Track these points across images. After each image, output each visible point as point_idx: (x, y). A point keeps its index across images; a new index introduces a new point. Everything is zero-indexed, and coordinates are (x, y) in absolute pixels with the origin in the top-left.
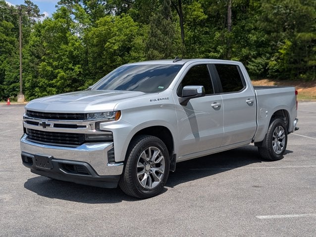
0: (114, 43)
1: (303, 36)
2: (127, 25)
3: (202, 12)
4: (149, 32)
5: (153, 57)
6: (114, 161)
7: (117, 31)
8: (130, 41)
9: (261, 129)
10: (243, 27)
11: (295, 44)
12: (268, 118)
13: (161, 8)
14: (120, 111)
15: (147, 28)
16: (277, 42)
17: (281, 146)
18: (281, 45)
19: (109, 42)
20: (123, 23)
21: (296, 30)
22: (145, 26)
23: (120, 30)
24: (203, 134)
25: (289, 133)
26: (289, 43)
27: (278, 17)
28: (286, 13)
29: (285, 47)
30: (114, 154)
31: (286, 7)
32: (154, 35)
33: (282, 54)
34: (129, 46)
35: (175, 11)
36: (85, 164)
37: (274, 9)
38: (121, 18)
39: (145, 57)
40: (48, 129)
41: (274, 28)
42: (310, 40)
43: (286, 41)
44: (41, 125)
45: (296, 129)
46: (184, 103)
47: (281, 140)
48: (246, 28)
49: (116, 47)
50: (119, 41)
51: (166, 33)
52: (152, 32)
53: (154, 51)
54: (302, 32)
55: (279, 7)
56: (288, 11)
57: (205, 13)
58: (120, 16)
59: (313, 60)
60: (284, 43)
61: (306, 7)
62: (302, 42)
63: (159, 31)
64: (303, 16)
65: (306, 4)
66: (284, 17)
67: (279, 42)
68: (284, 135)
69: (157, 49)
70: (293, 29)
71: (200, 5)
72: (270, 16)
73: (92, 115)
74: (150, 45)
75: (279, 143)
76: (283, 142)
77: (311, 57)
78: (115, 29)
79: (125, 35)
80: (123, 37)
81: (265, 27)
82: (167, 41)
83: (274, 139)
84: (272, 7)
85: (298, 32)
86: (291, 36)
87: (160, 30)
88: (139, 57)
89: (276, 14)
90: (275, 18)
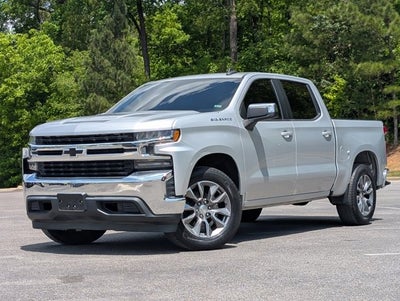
0: (16, 86)
1: (366, 67)
2: (42, 52)
3: (179, 29)
4: (87, 63)
5: (97, 107)
6: (174, 195)
7: (24, 62)
8: (47, 82)
9: (342, 177)
10: (258, 54)
11: (351, 82)
12: (351, 160)
13: (108, 19)
14: (179, 130)
15: (81, 57)
16: (320, 81)
17: (369, 205)
18: (328, 85)
19: (5, 83)
20: (34, 48)
21: (353, 58)
22: (76, 53)
23: (28, 60)
24: (273, 173)
25: (378, 188)
26: (342, 81)
27: (320, 36)
28: (334, 29)
29: (334, 88)
30: (174, 185)
31: (334, 18)
32: (97, 68)
33: (330, 100)
34: (46, 90)
35: (134, 27)
36: (136, 199)
37: (313, 21)
38: (29, 38)
39: (78, 109)
40: (78, 158)
41: (313, 55)
42: (379, 74)
43: (336, 77)
44: (66, 152)
45: (387, 183)
46: (250, 127)
47: (367, 196)
48: (265, 56)
49: (19, 93)
50: (26, 81)
51: (119, 64)
52: (94, 63)
53: (98, 97)
54: (365, 60)
55: (321, 17)
56: (338, 25)
57: (186, 30)
58: (26, 35)
59: (384, 110)
60: (333, 81)
61: (369, 17)
62: (365, 78)
63: (106, 61)
64: (364, 33)
65: (369, 13)
66: (331, 35)
67: (323, 81)
68: (372, 189)
69: (102, 94)
70: (348, 57)
71: (175, 16)
72: (306, 35)
73: (143, 135)
74: (90, 86)
75: (366, 199)
76: (371, 200)
77: (380, 104)
78: (19, 59)
79: (39, 70)
80: (34, 74)
81: (299, 54)
82: (123, 79)
83: (358, 193)
84: (308, 18)
85: (357, 61)
86: (344, 69)
87: (109, 59)
88: (67, 110)
89: (316, 31)
90: (316, 38)
